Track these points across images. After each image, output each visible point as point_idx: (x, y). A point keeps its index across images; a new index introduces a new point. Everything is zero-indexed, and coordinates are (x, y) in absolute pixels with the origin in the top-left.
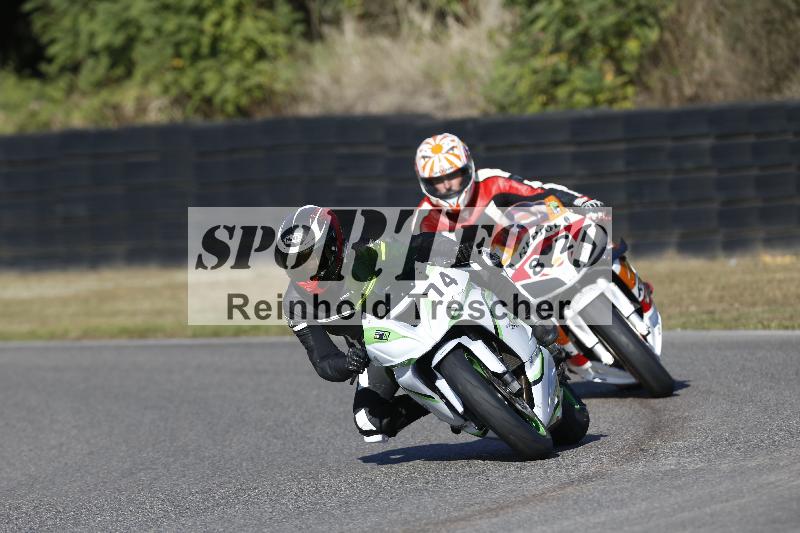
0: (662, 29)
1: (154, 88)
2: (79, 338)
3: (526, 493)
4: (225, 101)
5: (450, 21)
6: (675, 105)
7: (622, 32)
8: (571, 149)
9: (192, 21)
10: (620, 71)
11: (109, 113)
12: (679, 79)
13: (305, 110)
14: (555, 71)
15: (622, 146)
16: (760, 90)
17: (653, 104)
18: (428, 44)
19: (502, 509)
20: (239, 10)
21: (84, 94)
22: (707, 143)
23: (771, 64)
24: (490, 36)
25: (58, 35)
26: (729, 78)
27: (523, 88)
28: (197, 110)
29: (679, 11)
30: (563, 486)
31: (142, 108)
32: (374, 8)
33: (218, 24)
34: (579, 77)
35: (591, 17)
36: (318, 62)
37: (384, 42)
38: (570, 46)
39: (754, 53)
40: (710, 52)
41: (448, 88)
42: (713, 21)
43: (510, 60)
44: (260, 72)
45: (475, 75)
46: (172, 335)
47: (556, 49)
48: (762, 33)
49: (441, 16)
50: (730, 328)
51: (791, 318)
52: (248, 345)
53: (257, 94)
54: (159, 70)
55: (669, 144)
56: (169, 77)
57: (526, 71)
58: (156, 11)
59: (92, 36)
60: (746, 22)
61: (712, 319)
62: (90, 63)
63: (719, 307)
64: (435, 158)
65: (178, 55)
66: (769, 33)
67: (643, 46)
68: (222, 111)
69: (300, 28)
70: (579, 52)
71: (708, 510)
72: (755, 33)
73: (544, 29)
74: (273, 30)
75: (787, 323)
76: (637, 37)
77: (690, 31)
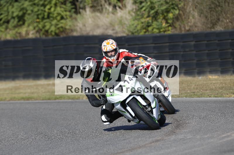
0: (179, 10)
1: (31, 28)
2: (9, 100)
3: (140, 145)
4: (52, 31)
5: (117, 8)
6: (183, 32)
7: (168, 11)
8: (153, 45)
9: (42, 8)
10: (167, 23)
11: (18, 35)
12: (184, 25)
13: (75, 34)
14: (148, 23)
15: (168, 44)
16: (208, 28)
17: (177, 32)
18: (111, 15)
19: (133, 149)
20: (56, 5)
21: (10, 30)
22: (193, 43)
23: (211, 20)
24: (129, 13)
25: (3, 12)
26: (199, 24)
27: (139, 27)
28: (43, 34)
29: (184, 5)
30: (151, 143)
31: (27, 33)
32: (95, 4)
33: (50, 9)
34: (155, 24)
35: (158, 7)
36: (79, 20)
37: (98, 14)
38: (152, 15)
39: (206, 17)
40: (194, 17)
41: (117, 27)
42: (194, 8)
43: (135, 19)
44: (62, 23)
45: (125, 24)
46: (36, 100)
47: (148, 16)
48: (208, 11)
49: (115, 7)
50: (200, 97)
51: (217, 94)
52: (59, 102)
53: (61, 29)
54: (33, 22)
55: (181, 44)
56: (35, 24)
57: (140, 22)
58: (31, 5)
59: (13, 12)
60: (204, 8)
61: (194, 94)
62: (12, 20)
63: (196, 91)
64: (108, 46)
65: (38, 18)
66: (211, 11)
67: (174, 15)
68: (51, 34)
69: (74, 10)
70: (155, 17)
71: (193, 150)
72: (207, 11)
73: (145, 10)
74: (66, 11)
75: (216, 96)
76: (172, 13)
77: (188, 11)
